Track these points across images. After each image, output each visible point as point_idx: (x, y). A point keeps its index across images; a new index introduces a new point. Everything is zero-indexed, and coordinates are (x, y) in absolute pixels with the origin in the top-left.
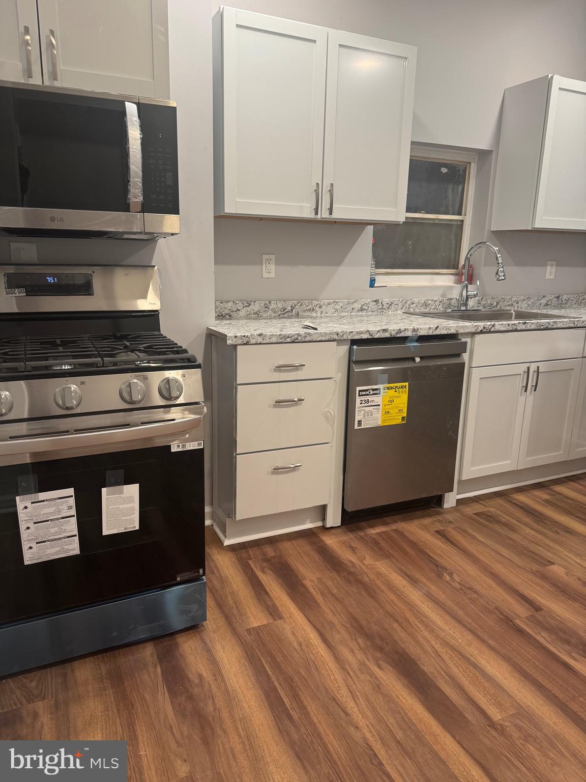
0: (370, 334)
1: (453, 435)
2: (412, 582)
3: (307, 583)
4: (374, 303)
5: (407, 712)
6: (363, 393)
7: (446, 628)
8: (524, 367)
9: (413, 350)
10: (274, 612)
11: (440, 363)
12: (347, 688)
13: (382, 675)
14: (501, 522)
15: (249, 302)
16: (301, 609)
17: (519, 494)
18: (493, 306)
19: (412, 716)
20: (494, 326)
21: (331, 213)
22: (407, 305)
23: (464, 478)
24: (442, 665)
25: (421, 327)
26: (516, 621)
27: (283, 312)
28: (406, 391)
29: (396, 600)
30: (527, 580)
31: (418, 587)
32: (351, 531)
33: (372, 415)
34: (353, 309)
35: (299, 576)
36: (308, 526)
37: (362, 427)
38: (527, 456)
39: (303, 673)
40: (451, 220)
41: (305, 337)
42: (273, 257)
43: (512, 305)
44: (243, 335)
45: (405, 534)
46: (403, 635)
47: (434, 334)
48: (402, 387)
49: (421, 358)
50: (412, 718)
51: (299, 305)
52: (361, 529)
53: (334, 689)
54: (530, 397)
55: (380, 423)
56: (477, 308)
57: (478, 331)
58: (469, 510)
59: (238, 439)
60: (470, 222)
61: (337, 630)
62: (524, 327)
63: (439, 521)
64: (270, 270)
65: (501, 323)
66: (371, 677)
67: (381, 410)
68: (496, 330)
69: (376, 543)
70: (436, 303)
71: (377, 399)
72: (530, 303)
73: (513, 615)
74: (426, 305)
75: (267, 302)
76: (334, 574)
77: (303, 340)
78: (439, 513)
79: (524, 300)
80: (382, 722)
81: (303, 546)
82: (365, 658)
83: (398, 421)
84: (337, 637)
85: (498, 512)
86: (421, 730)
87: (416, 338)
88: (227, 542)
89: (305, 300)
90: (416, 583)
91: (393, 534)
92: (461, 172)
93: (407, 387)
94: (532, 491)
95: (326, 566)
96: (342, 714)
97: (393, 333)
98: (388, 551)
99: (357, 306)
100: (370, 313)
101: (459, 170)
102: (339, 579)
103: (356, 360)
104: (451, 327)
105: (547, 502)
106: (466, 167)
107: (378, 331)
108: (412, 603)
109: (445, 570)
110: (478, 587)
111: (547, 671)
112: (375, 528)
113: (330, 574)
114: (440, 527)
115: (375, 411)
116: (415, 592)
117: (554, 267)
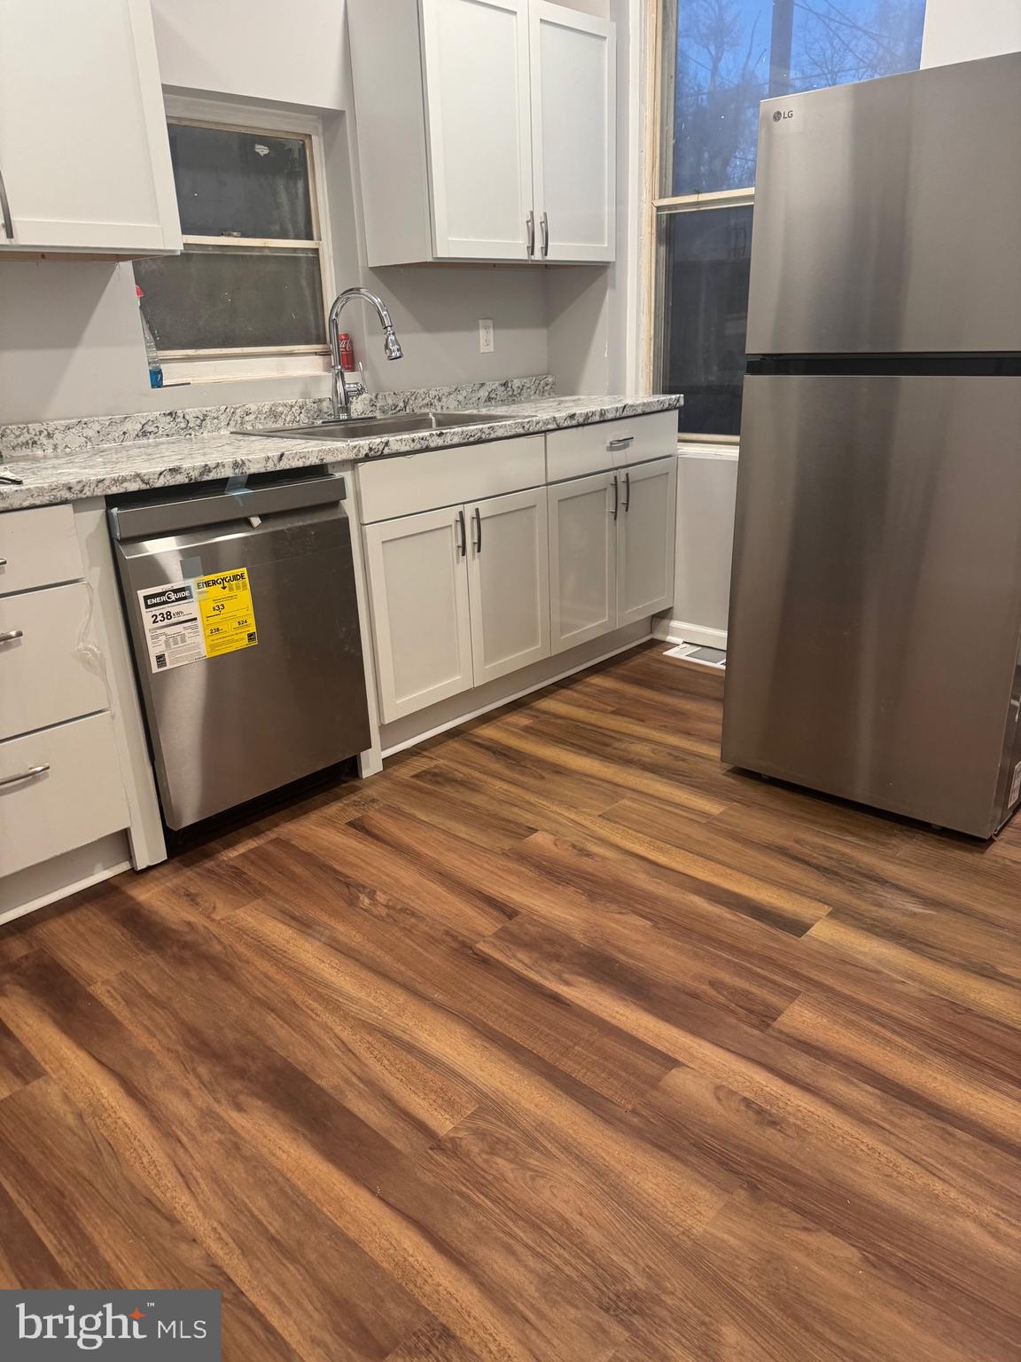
0: (143, 481)
1: (353, 651)
2: (303, 929)
3: (99, 990)
5: (289, 1175)
6: (154, 601)
7: (362, 995)
8: (453, 514)
9: (241, 505)
11: (301, 524)
12: (174, 1170)
13: (244, 1122)
14: (456, 781)
16: (81, 1046)
17: (484, 726)
18: (398, 409)
19: (299, 1179)
20: (387, 444)
22: (237, 417)
23: (387, 722)
24: (353, 1066)
25: (250, 457)
26: (477, 945)
28: (244, 586)
29: (270, 970)
30: (495, 870)
31: (314, 934)
32: (189, 864)
33: (183, 640)
34: (124, 433)
35: (79, 980)
36: (101, 875)
37: (168, 667)
38: (486, 661)
39: (86, 1172)
40: (295, 250)
43: (431, 404)
45: (293, 843)
46: (283, 1032)
47: (278, 468)
48: (235, 578)
49: (264, 517)
50: (299, 1183)
52: (209, 855)
53: (149, 1182)
54: (474, 563)
55: (204, 653)
56: (370, 415)
57: (361, 456)
58: (404, 772)
60: (331, 253)
61: (157, 1063)
62: (440, 442)
63: (355, 804)
65: (399, 437)
66: (223, 1133)
67: (201, 629)
68: (393, 451)
69: (238, 874)
70: (293, 410)
71: (188, 609)
72: (460, 398)
73: (474, 937)
74: (274, 415)
76: (154, 958)
78: (354, 790)
79: (450, 395)
80: (242, 1212)
81: (92, 917)
82: (211, 1100)
83: (243, 643)
84: (157, 1077)
85: (452, 764)
86: (314, 1200)
87: (244, 480)
89: (11, 424)
90: (308, 926)
91: (271, 848)
92: (296, 155)
93: (246, 576)
94: (504, 717)
95: (136, 945)
96: (165, 1225)
97: (195, 474)
98: (260, 883)
99: (133, 427)
101: (290, 150)
102: (162, 963)
103: (123, 536)
104: (308, 452)
105: (527, 729)
106: (304, 145)
107: (161, 474)
108: (302, 969)
109: (361, 889)
110: (416, 905)
111: (525, 1018)
112: (236, 847)
113: (144, 960)
114: (355, 814)
115: (190, 631)
116: (307, 946)
117: (491, 331)
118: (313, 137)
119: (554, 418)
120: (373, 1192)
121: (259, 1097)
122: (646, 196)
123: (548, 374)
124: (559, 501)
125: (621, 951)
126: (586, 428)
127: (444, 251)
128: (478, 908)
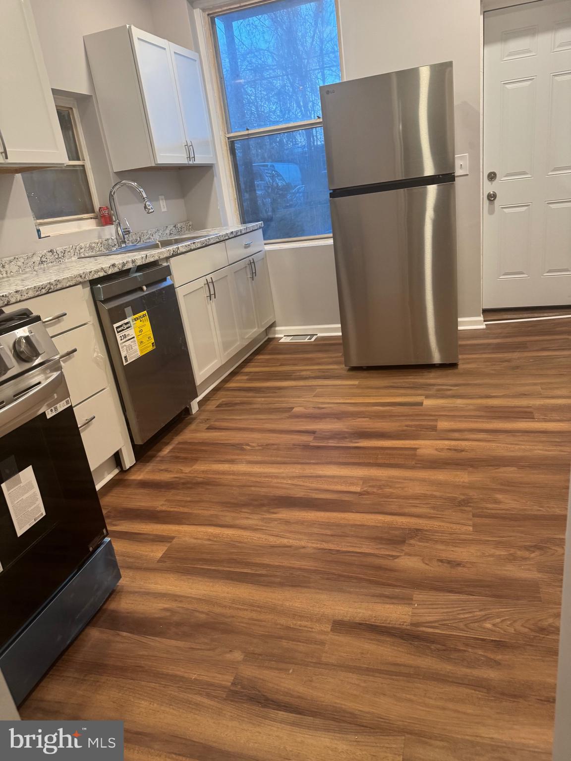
0: (104, 271)
2: (231, 462)
4: (51, 254)
5: (317, 520)
6: (119, 330)
9: (138, 280)
10: (162, 539)
11: (159, 288)
12: (271, 536)
13: (282, 516)
14: (238, 403)
16: (180, 524)
17: (228, 383)
20: (177, 249)
21: (7, 158)
22: (77, 250)
24: (305, 488)
26: (310, 444)
28: (147, 320)
31: (238, 462)
33: (132, 349)
34: (34, 263)
36: (109, 477)
37: (129, 362)
38: (225, 352)
39: (236, 551)
40: (74, 166)
41: (56, 285)
45: (189, 441)
46: (264, 490)
47: (146, 262)
48: (143, 316)
49: (146, 286)
53: (265, 543)
54: (214, 303)
55: (139, 354)
57: (171, 254)
58: (211, 406)
60: (90, 167)
61: (223, 516)
63: (201, 423)
65: (180, 246)
66: (276, 521)
67: (136, 342)
68: (181, 252)
69: (177, 457)
71: (131, 332)
73: (307, 443)
76: (174, 491)
77: (55, 289)
78: (194, 419)
80: (313, 534)
82: (260, 516)
84: (228, 519)
85: (229, 399)
90: (234, 461)
91: (181, 446)
93: (147, 314)
94: (234, 378)
95: (160, 491)
96: (287, 549)
97: (119, 267)
98: (192, 457)
99: (37, 259)
100: (50, 264)
101: (63, 114)
102: (181, 491)
106: (69, 113)
107: (109, 268)
109: (241, 445)
110: (272, 442)
111: (352, 456)
113: (171, 493)
114: (205, 425)
115: (133, 343)
116: (239, 466)
117: (164, 201)
118: (74, 109)
120: (354, 512)
121: (278, 508)
122: (221, 133)
123: (188, 221)
124: (234, 273)
125: (366, 428)
127: (160, 161)
128: (298, 435)
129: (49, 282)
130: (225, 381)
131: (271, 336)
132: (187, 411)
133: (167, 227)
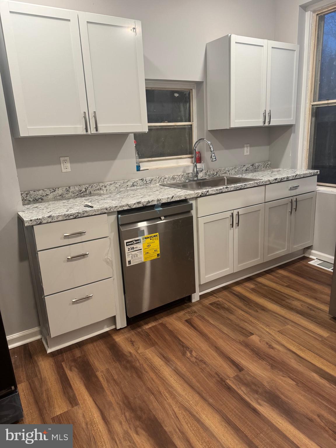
0: (129, 206)
1: (191, 260)
2: (167, 362)
3: (99, 374)
4: (141, 181)
6: (129, 244)
7: (183, 393)
8: (229, 214)
9: (159, 213)
10: (73, 401)
11: (177, 218)
13: (138, 440)
14: (225, 308)
15: (54, 189)
16: (91, 395)
17: (237, 286)
18: (214, 175)
20: (208, 192)
21: (97, 130)
22: (162, 180)
23: (202, 284)
24: (178, 424)
25: (163, 198)
26: (227, 381)
27: (80, 193)
28: (157, 238)
29: (154, 377)
30: (236, 349)
31: (170, 365)
32: (133, 329)
33: (137, 256)
34: (127, 186)
35: (94, 369)
36: (106, 329)
37: (132, 264)
38: (239, 263)
40: (185, 125)
41: (84, 214)
42: (68, 158)
43: (226, 173)
44: (36, 218)
45: (167, 325)
46: (156, 404)
47: (171, 201)
48: (155, 236)
49: (165, 216)
51: (90, 187)
52: (139, 326)
54: (236, 230)
57: (199, 196)
58: (207, 302)
59: (44, 287)
60: (196, 126)
61: (113, 408)
62: (226, 190)
63: (189, 313)
64: (66, 167)
66: (130, 442)
67: (142, 252)
68: (210, 194)
69: (148, 335)
70: (180, 177)
71: (139, 246)
73: (226, 377)
74: (173, 178)
75: (68, 188)
76: (117, 365)
77: (82, 216)
78: (189, 307)
79: (233, 169)
81: (101, 345)
82: (128, 428)
83: (156, 257)
84: (112, 413)
85: (224, 301)
87: (160, 204)
88: (49, 351)
89: (94, 184)
90: (168, 362)
91: (159, 327)
92: (187, 95)
93: (158, 235)
94: (244, 283)
95: (113, 359)
97: (145, 204)
98: (154, 340)
99: (130, 184)
101: (185, 94)
102: (120, 368)
103: (122, 224)
104: (181, 195)
105: (253, 290)
106: (190, 92)
107: (135, 204)
108: (164, 379)
109: (188, 349)
110: (206, 359)
111: (243, 417)
112: (148, 324)
113: (115, 365)
114: (188, 317)
115: (139, 253)
116: (167, 369)
117: (249, 148)
118: (193, 90)
119: (269, 180)
121: (144, 430)
122: (308, 101)
123: (269, 161)
124: (269, 208)
125: (282, 394)
126: (281, 183)
127: (233, 125)
128: (229, 365)
129: (77, 211)
130: (237, 283)
131: (306, 255)
132: (189, 298)
133: (244, 165)
